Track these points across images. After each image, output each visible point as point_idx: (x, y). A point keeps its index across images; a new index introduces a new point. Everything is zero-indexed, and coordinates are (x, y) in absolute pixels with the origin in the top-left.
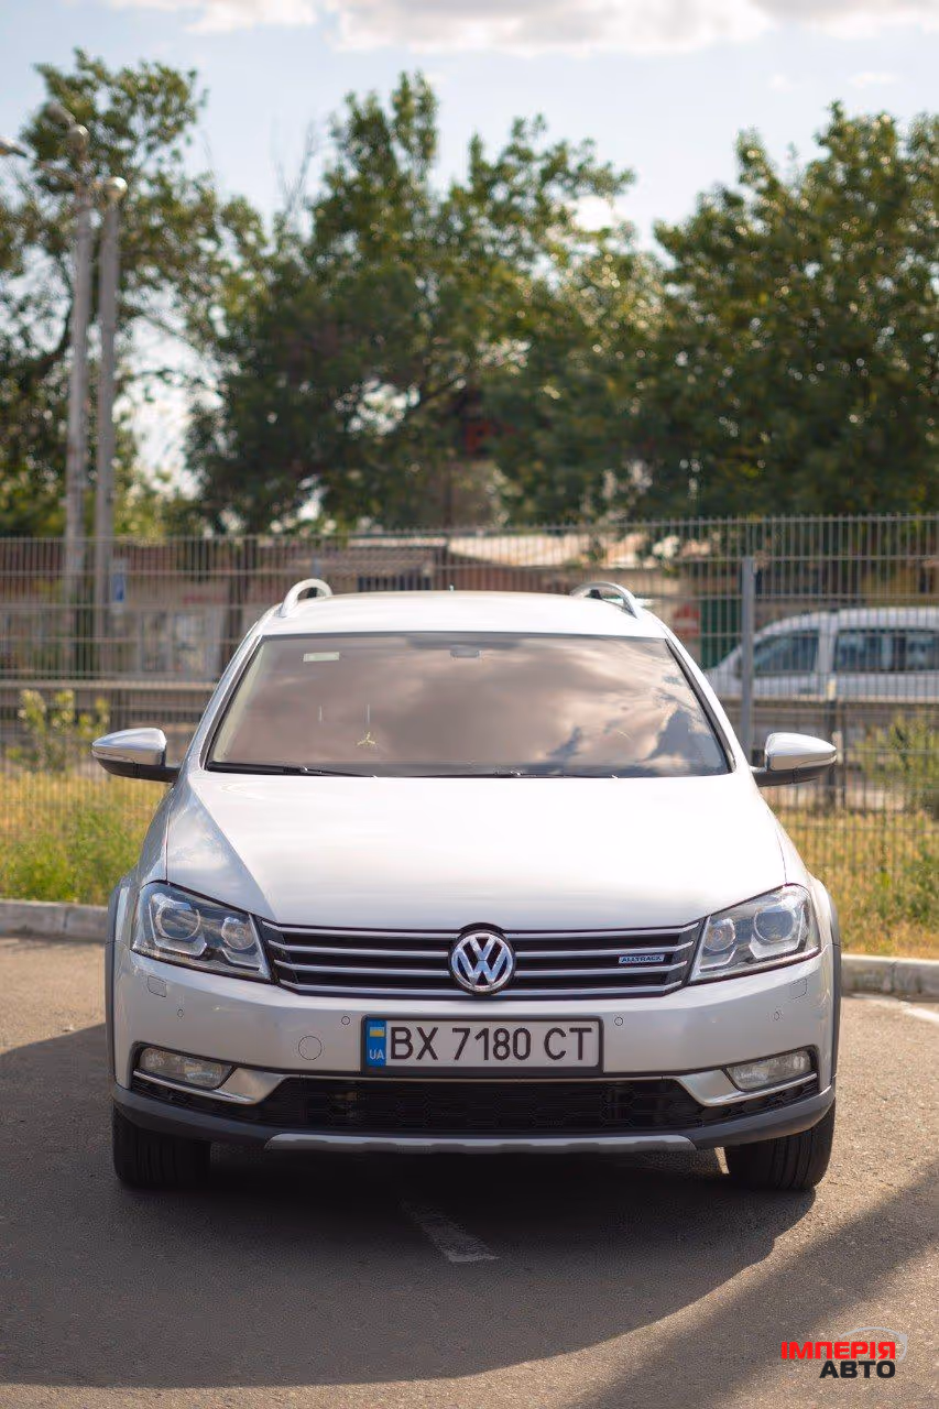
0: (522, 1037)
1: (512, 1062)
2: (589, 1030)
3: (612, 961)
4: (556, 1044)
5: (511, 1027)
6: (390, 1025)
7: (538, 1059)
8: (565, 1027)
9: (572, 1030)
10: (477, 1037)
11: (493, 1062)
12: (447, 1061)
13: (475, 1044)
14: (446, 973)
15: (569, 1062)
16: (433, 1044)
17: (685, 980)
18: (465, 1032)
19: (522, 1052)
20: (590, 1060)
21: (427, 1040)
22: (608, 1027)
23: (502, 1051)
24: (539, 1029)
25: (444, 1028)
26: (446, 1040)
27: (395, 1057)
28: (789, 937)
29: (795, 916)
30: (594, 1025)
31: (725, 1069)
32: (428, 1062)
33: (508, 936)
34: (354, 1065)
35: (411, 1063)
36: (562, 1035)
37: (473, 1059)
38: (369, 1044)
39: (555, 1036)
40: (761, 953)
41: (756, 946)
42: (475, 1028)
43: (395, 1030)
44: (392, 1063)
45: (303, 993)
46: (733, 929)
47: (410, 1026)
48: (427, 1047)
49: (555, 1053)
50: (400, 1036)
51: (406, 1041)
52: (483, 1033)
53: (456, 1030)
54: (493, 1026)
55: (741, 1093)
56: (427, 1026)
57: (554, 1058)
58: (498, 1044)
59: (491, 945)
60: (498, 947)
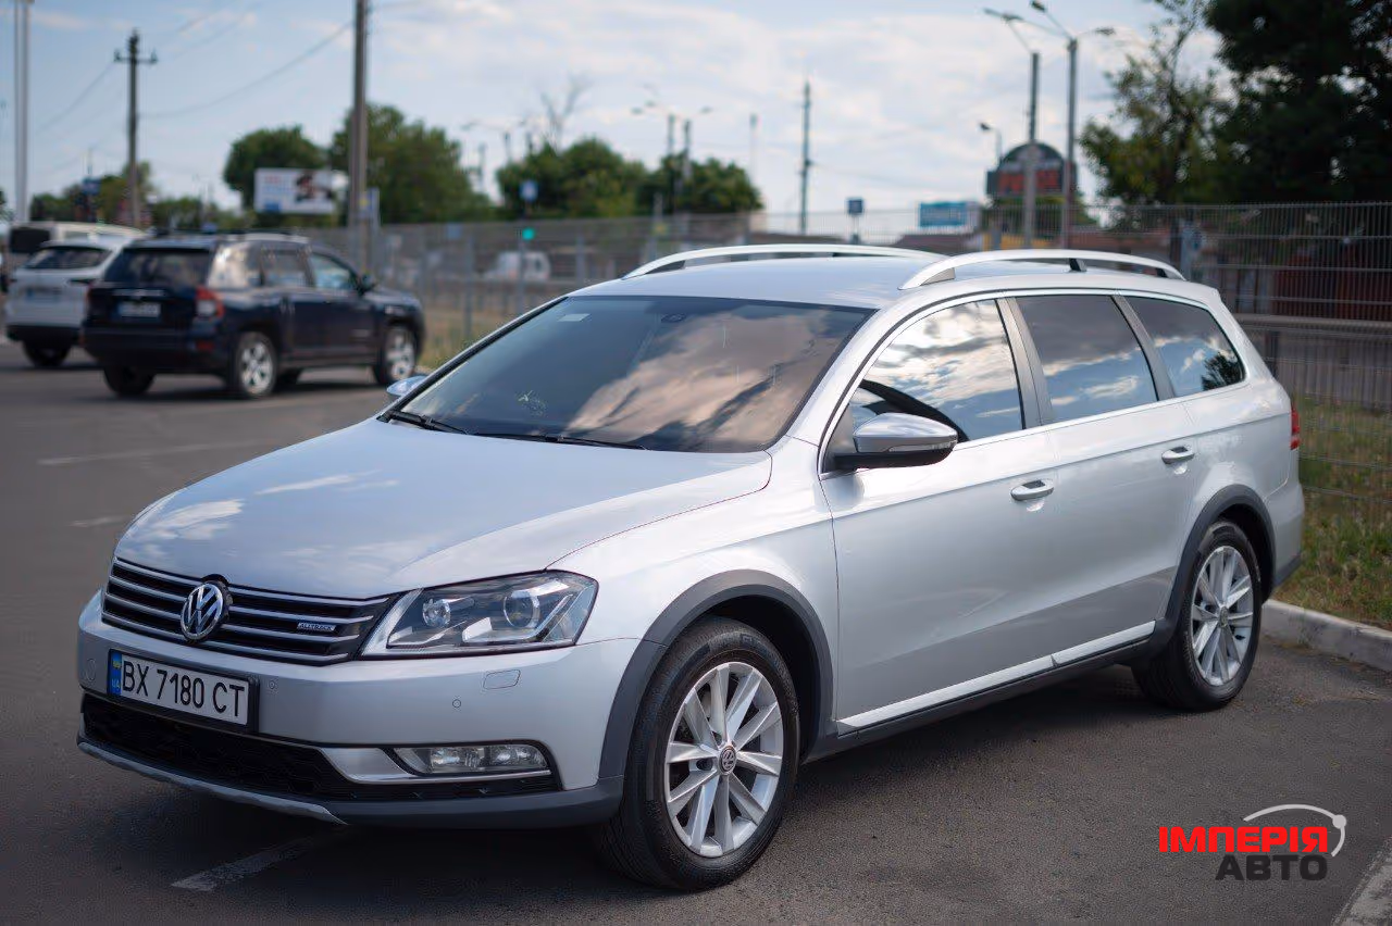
0: (198, 685)
1: (191, 709)
2: (242, 689)
3: (291, 626)
4: (225, 698)
5: (193, 675)
6: (125, 658)
7: (208, 711)
8: (227, 682)
9: (232, 687)
10: (171, 681)
11: (180, 707)
12: (152, 699)
13: (170, 687)
14: (177, 616)
15: (228, 716)
16: (146, 682)
17: (356, 654)
18: (165, 673)
19: (198, 701)
20: (242, 719)
21: (143, 677)
22: (266, 689)
23: (186, 697)
24: (210, 681)
25: (153, 667)
26: (154, 680)
27: (126, 689)
28: (532, 625)
29: (536, 604)
30: (245, 685)
31: (389, 749)
32: (141, 697)
33: (231, 589)
34: (104, 691)
35: (132, 695)
36: (225, 690)
37: (168, 701)
38: (112, 673)
39: (220, 689)
40: (483, 636)
41: (478, 630)
42: (171, 671)
43: (126, 663)
44: (124, 693)
45: (105, 620)
46: (448, 609)
47: (135, 662)
48: (142, 684)
49: (220, 707)
50: (129, 670)
51: (131, 675)
52: (175, 677)
53: (159, 671)
54: (181, 673)
55: (410, 775)
56: (144, 664)
57: (220, 711)
58: (184, 690)
59: (210, 595)
60: (214, 599)
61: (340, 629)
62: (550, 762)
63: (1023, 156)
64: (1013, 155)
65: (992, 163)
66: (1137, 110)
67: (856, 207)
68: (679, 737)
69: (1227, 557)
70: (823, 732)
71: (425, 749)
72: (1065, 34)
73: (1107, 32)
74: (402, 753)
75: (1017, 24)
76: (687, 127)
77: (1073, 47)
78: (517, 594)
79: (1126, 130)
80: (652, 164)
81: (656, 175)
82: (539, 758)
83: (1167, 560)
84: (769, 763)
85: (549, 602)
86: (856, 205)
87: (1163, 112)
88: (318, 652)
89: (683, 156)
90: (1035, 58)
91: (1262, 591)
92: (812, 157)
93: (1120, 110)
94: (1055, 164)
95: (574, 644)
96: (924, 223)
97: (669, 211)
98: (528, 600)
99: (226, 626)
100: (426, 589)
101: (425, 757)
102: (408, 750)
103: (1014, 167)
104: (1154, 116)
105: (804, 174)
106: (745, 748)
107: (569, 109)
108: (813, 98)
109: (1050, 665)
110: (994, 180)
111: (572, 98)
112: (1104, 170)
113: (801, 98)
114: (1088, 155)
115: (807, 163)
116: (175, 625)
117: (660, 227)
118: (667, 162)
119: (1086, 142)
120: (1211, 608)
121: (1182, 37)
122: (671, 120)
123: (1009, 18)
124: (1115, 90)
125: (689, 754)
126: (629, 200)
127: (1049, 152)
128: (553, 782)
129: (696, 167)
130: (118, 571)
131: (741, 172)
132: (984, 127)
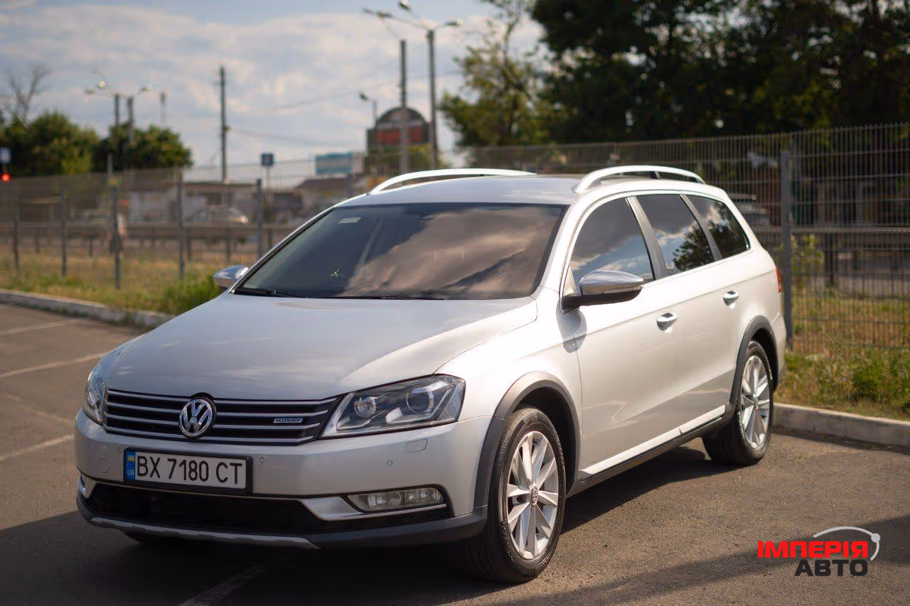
0: (204, 466)
1: (198, 482)
2: (241, 465)
3: (269, 421)
4: (227, 472)
5: (198, 460)
6: (138, 454)
7: (213, 482)
8: (228, 461)
9: (232, 464)
10: (180, 465)
11: (189, 482)
12: (164, 479)
13: (179, 471)
14: (176, 423)
15: (230, 484)
16: (158, 468)
17: (318, 436)
18: (175, 461)
19: (204, 476)
20: (242, 484)
21: (155, 465)
22: (256, 463)
23: (193, 475)
24: (212, 463)
25: (164, 458)
26: (165, 465)
27: (139, 474)
28: (428, 410)
29: (431, 396)
30: (243, 462)
31: (344, 496)
32: (155, 479)
33: (215, 401)
34: (121, 478)
35: (147, 478)
36: (226, 467)
37: (178, 478)
38: (127, 465)
39: (222, 467)
40: (396, 420)
41: (393, 416)
42: (180, 459)
43: (139, 458)
44: (138, 478)
45: (109, 432)
46: (374, 403)
47: (147, 455)
48: (155, 469)
49: (222, 478)
50: (142, 461)
51: (145, 465)
52: (184, 462)
53: (169, 460)
54: (188, 459)
55: (360, 513)
56: (155, 456)
57: (221, 481)
58: (191, 470)
59: (201, 407)
60: (205, 408)
61: (306, 421)
62: (446, 498)
63: (397, 117)
64: (387, 117)
65: (370, 123)
66: (480, 83)
67: (268, 160)
68: (513, 481)
69: (756, 362)
70: (578, 477)
71: (364, 495)
72: (424, 27)
73: (454, 24)
74: (354, 499)
75: (387, 20)
76: (130, 102)
77: (431, 36)
78: (417, 391)
79: (472, 97)
80: (103, 132)
81: (105, 142)
82: (437, 496)
83: (729, 366)
84: (552, 497)
85: (439, 394)
86: (267, 160)
87: (497, 83)
88: (290, 436)
89: (128, 125)
90: (403, 45)
91: (773, 385)
92: (229, 123)
93: (468, 84)
94: (417, 123)
95: (456, 421)
96: (319, 171)
97: (118, 168)
98: (425, 395)
99: (216, 426)
100: (358, 391)
101: (365, 500)
102: (356, 496)
103: (388, 126)
104: (492, 86)
105: (223, 136)
106: (542, 488)
107: (32, 92)
108: (227, 78)
109: (679, 434)
110: (372, 135)
111: (34, 84)
112: (459, 127)
113: (218, 78)
114: (447, 117)
115: (225, 129)
116: (176, 430)
117: (113, 180)
118: (114, 130)
119: (444, 108)
120: (750, 396)
121: (511, 28)
122: (117, 98)
123: (383, 15)
124: (462, 69)
125: (514, 492)
126: (86, 162)
127: (415, 115)
128: (448, 512)
129: (138, 133)
130: (111, 398)
131: (176, 137)
132: (363, 97)
